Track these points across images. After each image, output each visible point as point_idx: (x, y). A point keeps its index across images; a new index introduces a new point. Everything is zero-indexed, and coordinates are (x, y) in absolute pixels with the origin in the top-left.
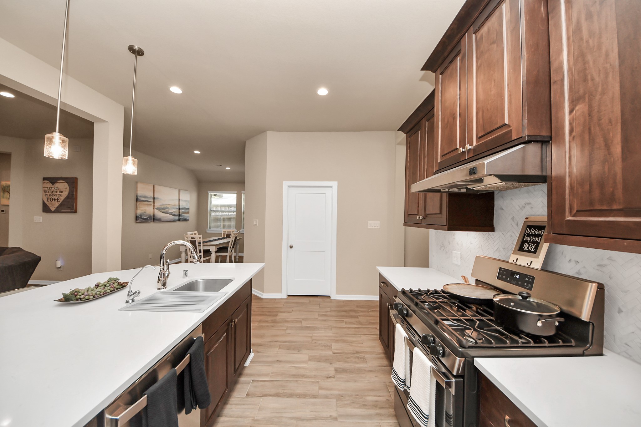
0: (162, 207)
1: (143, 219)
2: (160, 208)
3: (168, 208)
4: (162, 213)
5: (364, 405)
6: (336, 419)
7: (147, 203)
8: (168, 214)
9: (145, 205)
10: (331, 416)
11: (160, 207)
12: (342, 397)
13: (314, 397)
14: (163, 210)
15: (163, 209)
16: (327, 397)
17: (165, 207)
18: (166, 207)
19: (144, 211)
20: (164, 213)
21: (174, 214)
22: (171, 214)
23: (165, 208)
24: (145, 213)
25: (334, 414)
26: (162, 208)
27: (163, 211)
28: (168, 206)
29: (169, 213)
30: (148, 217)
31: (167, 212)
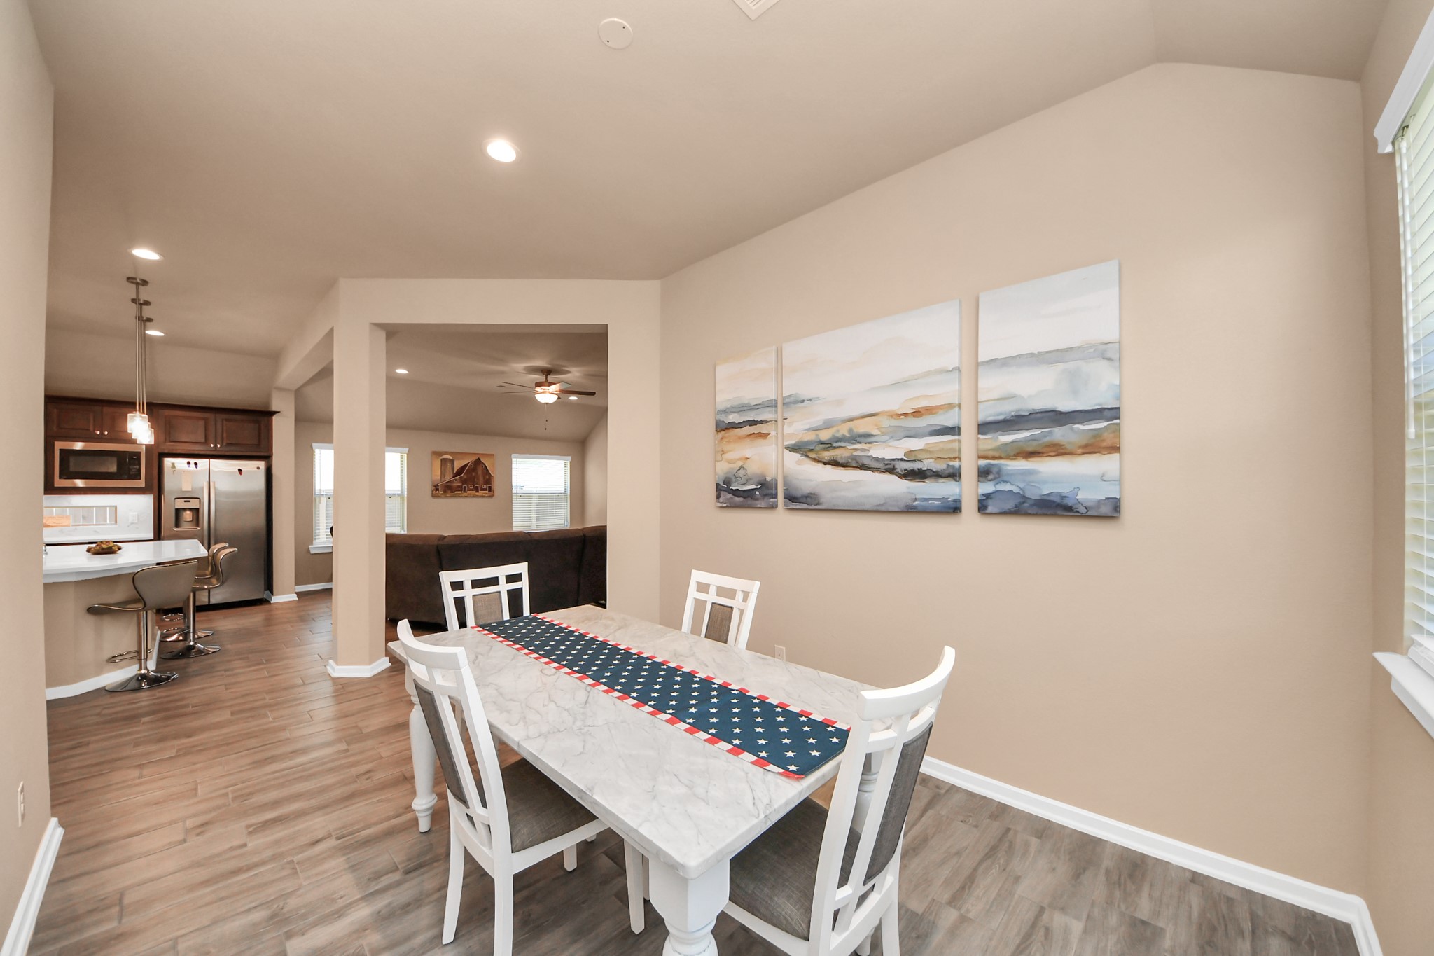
0: (825, 435)
1: (736, 493)
2: (808, 443)
3: (865, 437)
4: (821, 465)
7: (748, 430)
8: (863, 467)
9: (741, 438)
11: (811, 437)
14: (827, 449)
15: (828, 445)
17: (843, 431)
18: (850, 431)
19: (740, 463)
20: (836, 464)
21: (916, 466)
22: (889, 468)
23: (839, 440)
24: (741, 472)
26: (822, 443)
27: (827, 455)
28: (862, 427)
29: (866, 461)
30: (753, 487)
31: (854, 458)
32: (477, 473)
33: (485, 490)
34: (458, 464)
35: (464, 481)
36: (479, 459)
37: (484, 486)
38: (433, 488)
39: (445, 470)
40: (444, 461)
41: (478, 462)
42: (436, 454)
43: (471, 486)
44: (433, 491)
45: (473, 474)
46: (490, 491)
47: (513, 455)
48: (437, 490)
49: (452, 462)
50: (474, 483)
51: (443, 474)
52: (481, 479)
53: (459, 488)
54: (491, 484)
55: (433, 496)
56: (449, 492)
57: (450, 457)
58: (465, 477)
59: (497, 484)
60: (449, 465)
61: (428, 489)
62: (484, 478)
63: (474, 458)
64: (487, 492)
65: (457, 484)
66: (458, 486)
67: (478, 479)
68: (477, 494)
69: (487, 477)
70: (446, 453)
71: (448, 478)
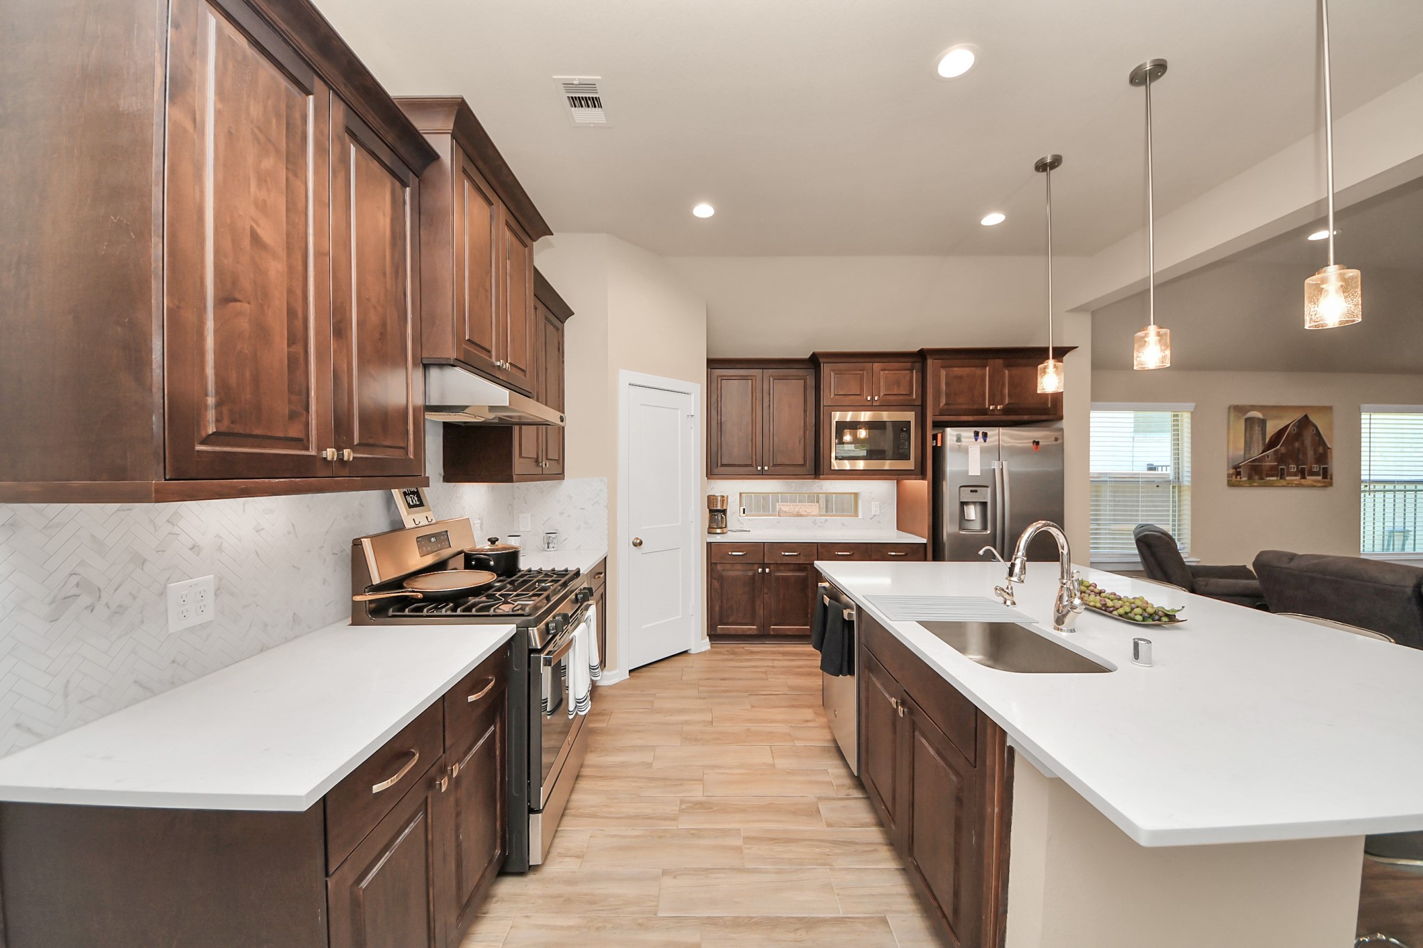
5: (591, 903)
6: (665, 873)
10: (675, 878)
12: (640, 921)
13: (713, 921)
16: (679, 922)
25: (668, 881)
32: (1302, 443)
33: (1317, 474)
34: (1272, 428)
35: (1281, 459)
36: (1306, 416)
37: (1316, 468)
38: (1232, 471)
39: (1251, 438)
40: (1250, 422)
41: (1305, 422)
42: (1239, 409)
43: (1293, 468)
44: (1229, 476)
45: (1297, 445)
46: (1325, 476)
47: (1364, 406)
48: (1238, 474)
49: (1263, 423)
50: (1297, 462)
51: (1248, 445)
52: (1310, 453)
53: (1273, 471)
54: (1327, 464)
55: (1231, 484)
56: (1256, 477)
57: (1258, 415)
58: (1283, 450)
59: (1337, 464)
60: (1257, 429)
61: (1223, 471)
62: (1315, 451)
63: (1298, 416)
64: (1320, 478)
65: (1269, 463)
66: (1272, 468)
67: (1305, 454)
68: (1303, 481)
69: (1321, 450)
70: (1253, 408)
71: (1256, 453)
